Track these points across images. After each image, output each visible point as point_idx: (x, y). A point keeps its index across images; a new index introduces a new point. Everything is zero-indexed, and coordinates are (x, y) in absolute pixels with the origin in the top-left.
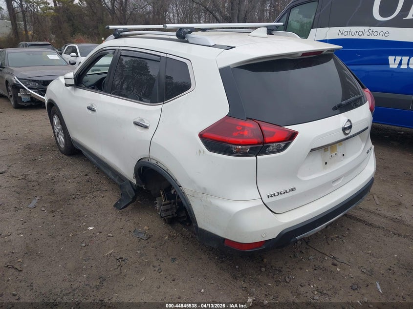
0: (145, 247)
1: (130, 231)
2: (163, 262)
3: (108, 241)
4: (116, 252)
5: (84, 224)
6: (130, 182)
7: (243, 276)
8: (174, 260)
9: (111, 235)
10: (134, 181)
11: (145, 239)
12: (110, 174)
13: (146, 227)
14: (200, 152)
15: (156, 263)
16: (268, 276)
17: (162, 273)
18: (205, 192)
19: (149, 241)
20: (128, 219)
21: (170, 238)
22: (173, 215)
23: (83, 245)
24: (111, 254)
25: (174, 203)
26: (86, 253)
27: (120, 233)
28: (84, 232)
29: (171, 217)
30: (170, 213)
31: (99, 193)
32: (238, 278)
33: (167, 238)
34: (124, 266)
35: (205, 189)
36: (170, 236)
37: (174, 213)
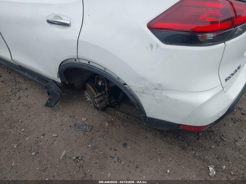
0: (93, 138)
1: (71, 126)
2: (116, 150)
3: (55, 142)
4: (69, 151)
5: (23, 130)
6: (54, 81)
7: (189, 145)
8: (125, 145)
9: (56, 135)
10: (59, 80)
11: (89, 131)
12: (26, 74)
13: (83, 119)
14: (152, 46)
15: (112, 153)
16: (206, 138)
17: (123, 163)
18: (159, 87)
19: (92, 131)
20: (62, 114)
21: (110, 124)
22: (106, 104)
23: (33, 154)
24: (65, 156)
25: (105, 94)
26: (40, 161)
27: (63, 130)
28: (27, 139)
29: (105, 106)
30: (104, 103)
31: (21, 93)
32: (187, 148)
33: (107, 124)
34: (84, 165)
35: (160, 85)
36: (109, 122)
37: (107, 102)
